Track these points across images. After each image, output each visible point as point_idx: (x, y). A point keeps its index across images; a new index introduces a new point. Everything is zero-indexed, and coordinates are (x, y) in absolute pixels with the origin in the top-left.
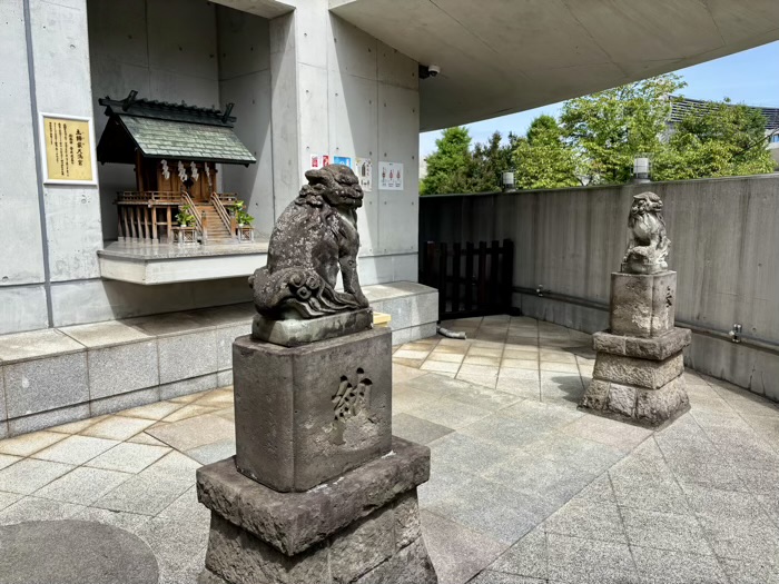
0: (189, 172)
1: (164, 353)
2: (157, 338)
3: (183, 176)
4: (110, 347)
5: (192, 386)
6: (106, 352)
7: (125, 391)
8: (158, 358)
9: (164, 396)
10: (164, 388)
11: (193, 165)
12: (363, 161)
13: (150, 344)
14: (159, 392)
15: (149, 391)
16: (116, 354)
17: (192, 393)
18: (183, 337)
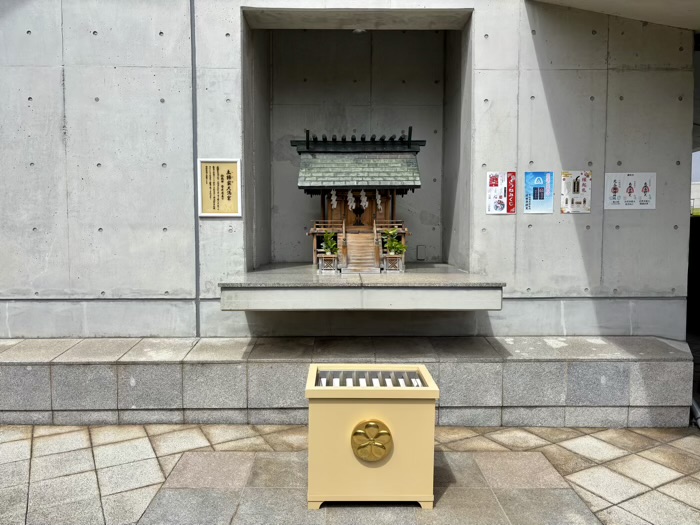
0: (358, 200)
1: (253, 378)
2: (248, 362)
3: (352, 205)
4: (203, 364)
5: (283, 417)
6: (199, 368)
7: (214, 407)
8: (247, 382)
9: (253, 420)
10: (253, 412)
11: (363, 193)
12: (575, 174)
13: (240, 367)
14: (248, 415)
15: (237, 412)
16: (207, 371)
17: (282, 423)
18: (274, 365)
